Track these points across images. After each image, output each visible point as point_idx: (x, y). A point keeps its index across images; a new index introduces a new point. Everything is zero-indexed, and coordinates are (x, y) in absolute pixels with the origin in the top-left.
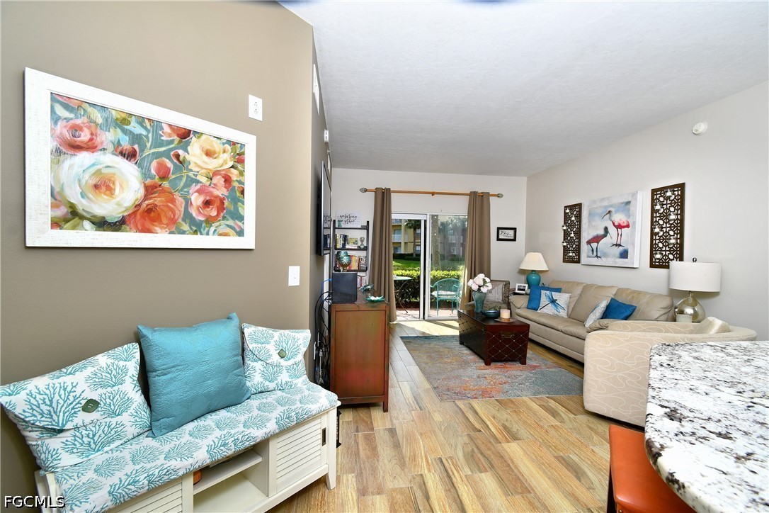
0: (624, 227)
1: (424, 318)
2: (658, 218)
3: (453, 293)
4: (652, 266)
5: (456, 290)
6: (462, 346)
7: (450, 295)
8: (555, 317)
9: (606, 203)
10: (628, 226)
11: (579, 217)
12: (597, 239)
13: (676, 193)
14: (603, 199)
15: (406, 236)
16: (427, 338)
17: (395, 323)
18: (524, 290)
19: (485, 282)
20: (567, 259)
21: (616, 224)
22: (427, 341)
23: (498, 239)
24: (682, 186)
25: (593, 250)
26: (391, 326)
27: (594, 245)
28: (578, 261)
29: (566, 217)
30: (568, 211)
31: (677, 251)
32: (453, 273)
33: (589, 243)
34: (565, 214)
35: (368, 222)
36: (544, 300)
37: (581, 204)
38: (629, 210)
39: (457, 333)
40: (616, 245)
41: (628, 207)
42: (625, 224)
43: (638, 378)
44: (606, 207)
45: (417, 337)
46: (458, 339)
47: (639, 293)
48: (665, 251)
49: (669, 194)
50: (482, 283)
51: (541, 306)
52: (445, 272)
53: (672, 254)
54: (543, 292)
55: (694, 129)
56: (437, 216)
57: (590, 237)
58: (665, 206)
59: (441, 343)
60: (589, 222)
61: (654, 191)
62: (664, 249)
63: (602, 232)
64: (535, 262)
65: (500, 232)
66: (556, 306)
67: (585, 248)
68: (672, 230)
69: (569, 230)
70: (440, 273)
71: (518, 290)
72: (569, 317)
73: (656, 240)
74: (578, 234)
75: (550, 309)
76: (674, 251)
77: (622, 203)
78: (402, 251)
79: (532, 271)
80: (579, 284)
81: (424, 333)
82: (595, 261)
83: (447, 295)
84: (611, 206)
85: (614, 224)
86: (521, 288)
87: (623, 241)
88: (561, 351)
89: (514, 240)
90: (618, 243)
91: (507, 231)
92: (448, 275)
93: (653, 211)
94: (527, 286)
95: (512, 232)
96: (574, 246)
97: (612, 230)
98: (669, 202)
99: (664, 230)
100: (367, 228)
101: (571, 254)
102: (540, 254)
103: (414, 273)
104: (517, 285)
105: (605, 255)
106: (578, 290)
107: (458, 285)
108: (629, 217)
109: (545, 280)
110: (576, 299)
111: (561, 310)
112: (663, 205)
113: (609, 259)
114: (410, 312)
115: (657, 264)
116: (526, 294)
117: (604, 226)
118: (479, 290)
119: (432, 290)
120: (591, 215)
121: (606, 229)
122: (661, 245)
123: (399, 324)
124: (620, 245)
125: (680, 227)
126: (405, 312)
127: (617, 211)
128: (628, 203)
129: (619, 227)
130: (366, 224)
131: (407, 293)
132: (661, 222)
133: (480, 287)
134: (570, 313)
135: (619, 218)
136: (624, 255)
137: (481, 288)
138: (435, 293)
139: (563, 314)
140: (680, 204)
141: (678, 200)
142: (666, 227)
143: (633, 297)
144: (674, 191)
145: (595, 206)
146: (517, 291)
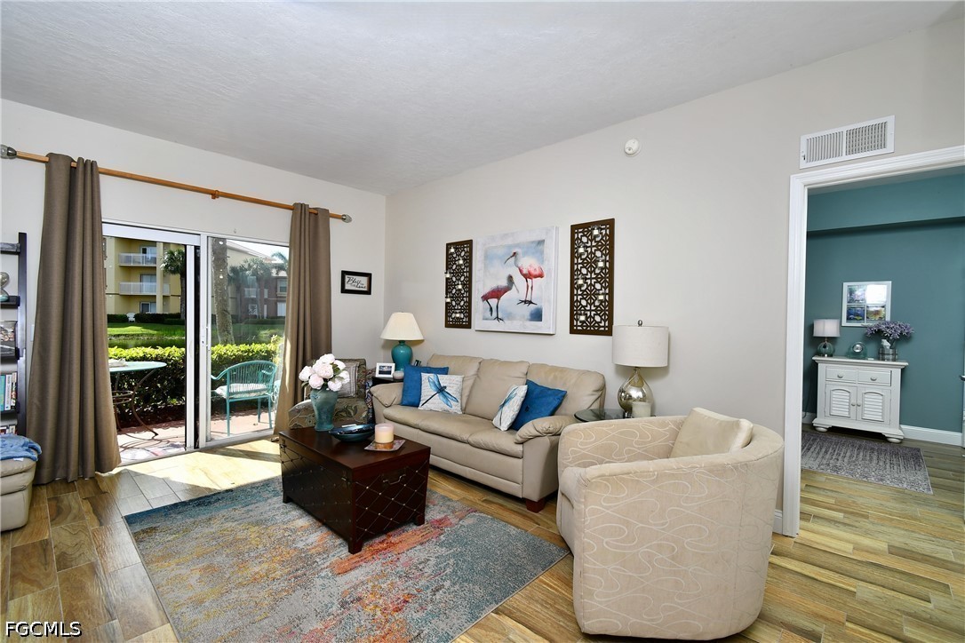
0: (536, 277)
1: (196, 446)
2: (580, 266)
3: (261, 386)
4: (573, 331)
5: (266, 379)
6: (289, 506)
7: (255, 391)
8: (446, 414)
9: (509, 241)
10: (541, 276)
11: (469, 260)
12: (497, 293)
13: (604, 232)
14: (505, 236)
15: (166, 286)
16: (204, 501)
17: (115, 471)
18: (389, 373)
19: (336, 369)
20: (451, 323)
21: (525, 271)
22: (203, 514)
23: (344, 291)
24: (610, 223)
25: (491, 309)
26: (104, 486)
27: (493, 302)
28: (469, 326)
29: (450, 260)
30: (452, 250)
31: (605, 310)
32: (256, 347)
33: (485, 298)
34: (448, 255)
35: (23, 237)
36: (427, 389)
37: (471, 241)
38: (542, 253)
39: (274, 470)
40: (525, 302)
41: (540, 247)
42: (537, 273)
43: (673, 549)
44: (510, 247)
45: (176, 505)
46: (279, 487)
47: (562, 370)
48: (591, 310)
49: (596, 232)
50: (330, 373)
51: (424, 399)
52: (243, 347)
53: (599, 315)
54: (425, 376)
55: (627, 146)
56: (224, 240)
57: (487, 290)
58: (589, 250)
59: (239, 512)
60: (486, 266)
61: (574, 228)
62: (588, 308)
63: (504, 283)
64: (402, 327)
65: (347, 280)
66: (445, 397)
67: (478, 306)
68: (599, 282)
69: (454, 279)
70: (232, 349)
71: (381, 372)
72: (464, 411)
73: (577, 295)
74: (468, 285)
75: (437, 403)
76: (601, 310)
77: (533, 242)
78: (158, 309)
79: (400, 342)
80: (473, 358)
81: (195, 488)
82: (495, 325)
83: (249, 392)
84: (517, 245)
85: (521, 271)
86: (385, 369)
87: (535, 296)
88: (469, 476)
89: (368, 292)
90: (528, 299)
91: (358, 278)
92: (248, 351)
93: (574, 254)
94: (393, 365)
95: (364, 280)
96: (462, 303)
97: (519, 281)
98: (594, 244)
99: (589, 281)
100: (20, 250)
101: (458, 315)
102: (412, 315)
103: (175, 352)
104: (378, 365)
105: (510, 316)
106: (472, 371)
107: (270, 370)
108: (543, 262)
109: (421, 355)
110: (470, 383)
111: (453, 403)
112: (587, 247)
113: (515, 322)
114: (163, 433)
115: (579, 328)
116: (395, 380)
117: (507, 275)
118: (325, 386)
119: (215, 385)
120: (487, 257)
121: (510, 278)
122: (584, 302)
123: (129, 472)
124: (530, 302)
125: (608, 277)
126: (148, 435)
127: (525, 254)
128: (541, 242)
129: (528, 276)
130: (16, 241)
131: (158, 391)
132: (584, 271)
133: (325, 380)
134: (464, 406)
135: (528, 263)
136: (537, 316)
137: (330, 383)
138: (222, 391)
139: (456, 408)
140: (608, 246)
141: (606, 241)
142: (591, 279)
143: (555, 377)
144: (602, 229)
145: (494, 245)
146: (377, 375)
